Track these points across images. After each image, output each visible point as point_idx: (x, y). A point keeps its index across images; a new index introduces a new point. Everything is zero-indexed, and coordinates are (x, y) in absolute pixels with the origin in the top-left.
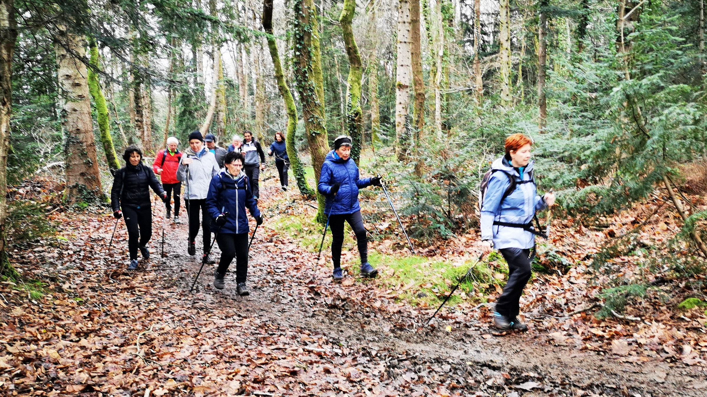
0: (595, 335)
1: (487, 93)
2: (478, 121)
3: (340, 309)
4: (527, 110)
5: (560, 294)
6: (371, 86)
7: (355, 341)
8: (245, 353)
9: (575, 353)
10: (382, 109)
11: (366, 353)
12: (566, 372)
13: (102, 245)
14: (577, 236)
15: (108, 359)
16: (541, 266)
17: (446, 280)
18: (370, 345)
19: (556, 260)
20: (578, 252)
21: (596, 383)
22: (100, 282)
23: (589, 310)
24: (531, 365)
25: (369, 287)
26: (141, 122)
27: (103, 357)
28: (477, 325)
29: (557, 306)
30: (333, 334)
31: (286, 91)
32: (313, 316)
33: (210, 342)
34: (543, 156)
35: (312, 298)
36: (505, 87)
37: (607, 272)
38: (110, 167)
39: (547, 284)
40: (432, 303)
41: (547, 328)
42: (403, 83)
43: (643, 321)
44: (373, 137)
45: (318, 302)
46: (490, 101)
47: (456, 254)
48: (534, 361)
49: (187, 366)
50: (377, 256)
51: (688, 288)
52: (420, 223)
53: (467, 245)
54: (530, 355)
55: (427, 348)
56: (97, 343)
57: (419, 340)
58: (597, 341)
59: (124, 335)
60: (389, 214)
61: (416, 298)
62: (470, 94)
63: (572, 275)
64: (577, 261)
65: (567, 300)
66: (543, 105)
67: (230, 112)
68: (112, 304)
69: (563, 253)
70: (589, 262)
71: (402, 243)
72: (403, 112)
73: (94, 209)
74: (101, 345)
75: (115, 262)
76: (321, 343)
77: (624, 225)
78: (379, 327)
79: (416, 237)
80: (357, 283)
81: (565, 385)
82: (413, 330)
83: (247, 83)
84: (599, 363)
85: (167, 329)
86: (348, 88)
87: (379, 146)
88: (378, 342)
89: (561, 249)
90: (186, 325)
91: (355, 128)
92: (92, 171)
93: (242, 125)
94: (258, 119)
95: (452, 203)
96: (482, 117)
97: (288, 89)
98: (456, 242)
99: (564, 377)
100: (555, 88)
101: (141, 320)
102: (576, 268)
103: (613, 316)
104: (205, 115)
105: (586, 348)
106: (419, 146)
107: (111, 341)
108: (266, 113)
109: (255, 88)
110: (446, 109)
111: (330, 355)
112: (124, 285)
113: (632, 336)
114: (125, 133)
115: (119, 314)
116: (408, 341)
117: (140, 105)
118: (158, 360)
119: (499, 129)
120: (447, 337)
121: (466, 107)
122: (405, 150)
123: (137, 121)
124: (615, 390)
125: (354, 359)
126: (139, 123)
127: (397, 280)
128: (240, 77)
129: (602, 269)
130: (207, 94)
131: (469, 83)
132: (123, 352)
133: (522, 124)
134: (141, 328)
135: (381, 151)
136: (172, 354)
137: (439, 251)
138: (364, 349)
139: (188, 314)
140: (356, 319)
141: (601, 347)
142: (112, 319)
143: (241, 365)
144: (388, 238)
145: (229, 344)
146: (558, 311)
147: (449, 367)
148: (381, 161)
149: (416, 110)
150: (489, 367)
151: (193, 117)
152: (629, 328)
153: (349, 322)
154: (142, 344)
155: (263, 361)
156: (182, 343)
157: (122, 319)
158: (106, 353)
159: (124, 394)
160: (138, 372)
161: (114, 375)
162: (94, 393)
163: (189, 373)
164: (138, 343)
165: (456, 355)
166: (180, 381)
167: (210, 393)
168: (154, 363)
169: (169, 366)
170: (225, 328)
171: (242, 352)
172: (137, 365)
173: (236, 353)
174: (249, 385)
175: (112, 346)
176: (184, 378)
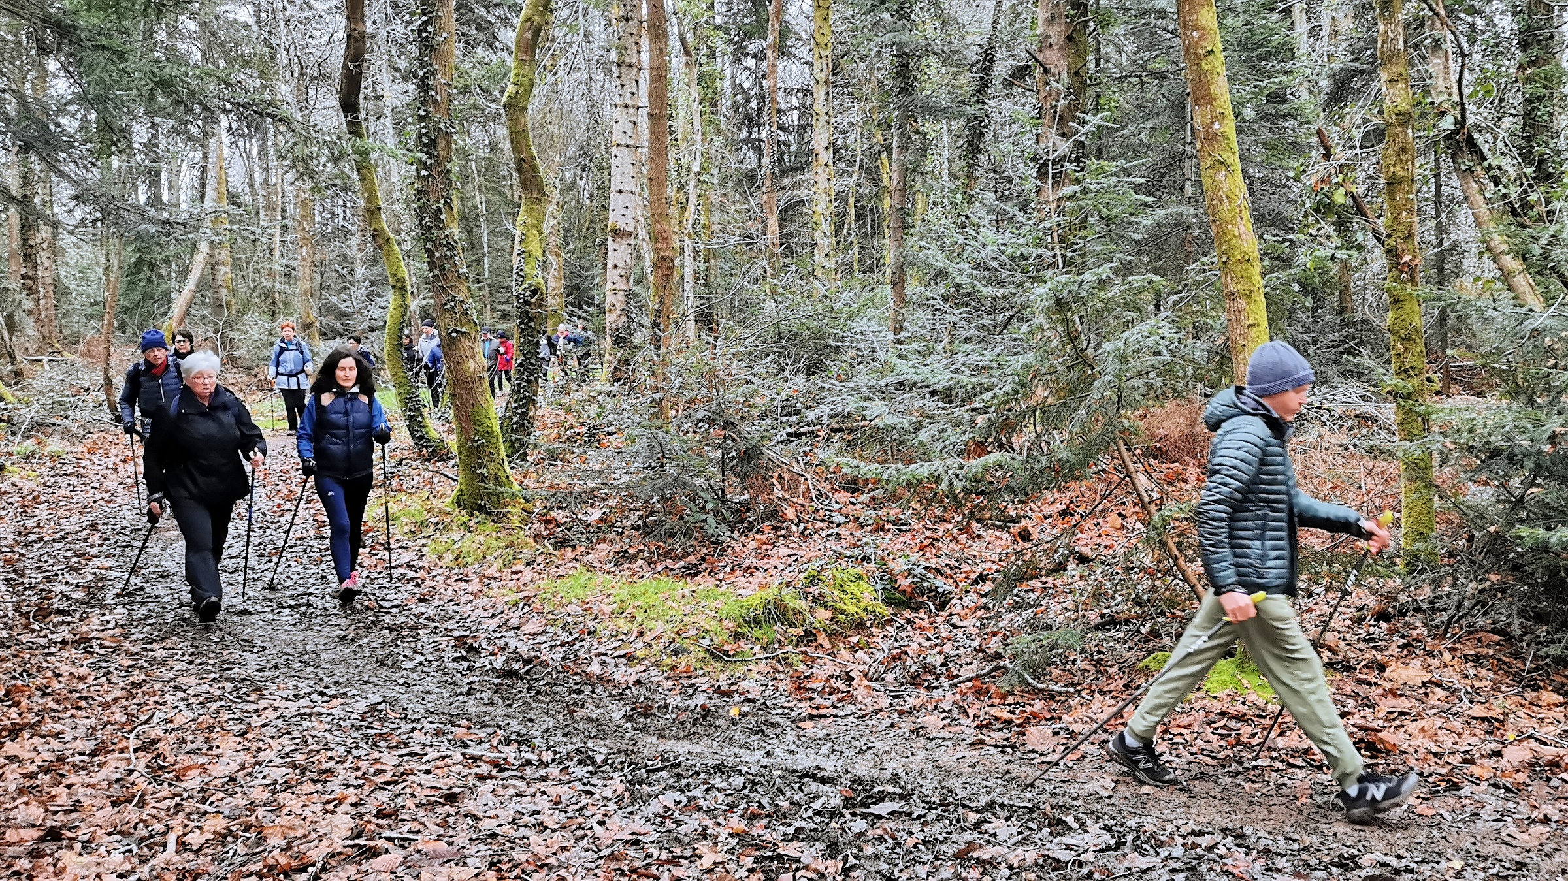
0: (997, 719)
2: (770, 305)
3: (522, 679)
5: (932, 648)
7: (559, 738)
8: (348, 765)
9: (962, 750)
12: (948, 783)
14: (963, 538)
16: (898, 595)
17: (725, 623)
18: (590, 744)
19: (925, 584)
20: (965, 568)
21: (999, 800)
22: (11, 629)
23: (985, 675)
24: (888, 774)
25: (576, 636)
27: (63, 776)
28: (786, 704)
29: (929, 669)
30: (515, 726)
32: (470, 692)
33: (275, 744)
35: (464, 658)
37: (1018, 607)
39: (909, 628)
40: (699, 665)
41: (913, 708)
43: (1079, 692)
45: (476, 665)
47: (738, 572)
48: (891, 767)
49: (237, 789)
50: (584, 577)
51: (1154, 633)
52: (666, 512)
53: (759, 555)
54: (884, 756)
55: (698, 749)
56: (39, 749)
57: (681, 734)
58: (1000, 730)
59: (92, 734)
61: (669, 656)
63: (954, 611)
64: (962, 584)
65: (946, 657)
68: (49, 674)
69: (938, 571)
70: (985, 587)
71: (632, 552)
74: (51, 754)
75: (32, 588)
76: (495, 742)
77: (1046, 518)
78: (601, 710)
79: (661, 538)
80: (551, 630)
81: (948, 805)
82: (668, 716)
84: (1004, 767)
88: (604, 739)
89: (934, 563)
90: (217, 713)
95: (729, 475)
98: (737, 549)
99: (945, 791)
102: (961, 599)
103: (1029, 684)
105: (981, 742)
107: (68, 746)
111: (517, 763)
112: (66, 635)
113: (1060, 718)
115: (71, 693)
116: (661, 736)
118: (178, 779)
120: (733, 727)
124: (1032, 810)
125: (564, 770)
127: (631, 622)
129: (1010, 600)
132: (99, 766)
136: (202, 768)
137: (705, 566)
138: (580, 752)
140: (557, 698)
141: (1006, 740)
142: (58, 702)
143: (346, 786)
144: (604, 542)
145: (312, 748)
146: (930, 678)
147: (742, 780)
150: (815, 778)
152: (1055, 705)
153: (542, 702)
154: (136, 750)
155: (388, 777)
156: (218, 747)
157: (79, 702)
158: (67, 768)
159: (124, 843)
160: (142, 803)
161: (95, 809)
162: (65, 842)
163: (245, 802)
164: (131, 749)
165: (753, 759)
166: (229, 817)
167: (297, 838)
168: (170, 785)
169: (202, 790)
170: (298, 718)
171: (342, 763)
172: (135, 789)
173: (331, 764)
174: (369, 822)
175: (73, 754)
176: (237, 812)
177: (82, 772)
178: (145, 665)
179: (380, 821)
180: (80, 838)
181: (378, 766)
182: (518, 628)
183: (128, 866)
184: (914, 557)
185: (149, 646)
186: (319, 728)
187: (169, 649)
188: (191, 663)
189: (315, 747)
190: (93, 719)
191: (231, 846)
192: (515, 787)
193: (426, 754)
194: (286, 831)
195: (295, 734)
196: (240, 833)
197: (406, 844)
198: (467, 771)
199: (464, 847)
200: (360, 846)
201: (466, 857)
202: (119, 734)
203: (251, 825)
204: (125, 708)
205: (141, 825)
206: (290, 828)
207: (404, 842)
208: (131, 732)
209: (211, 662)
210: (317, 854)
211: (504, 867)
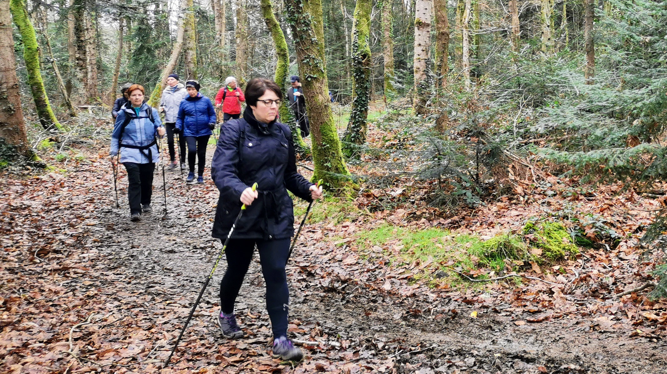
0: (647, 319)
1: (524, 37)
2: (514, 68)
3: (339, 293)
4: (572, 58)
5: (607, 273)
6: (384, 23)
7: (357, 331)
8: (213, 349)
9: (623, 340)
10: (396, 52)
11: (371, 345)
12: (612, 363)
13: (27, 215)
14: (629, 204)
15: (29, 359)
16: (585, 240)
17: (472, 257)
18: (376, 336)
19: (603, 233)
20: (629, 223)
22: (22, 262)
23: (640, 290)
24: (572, 356)
25: (377, 266)
26: (84, 60)
27: (22, 357)
28: (509, 309)
29: (604, 287)
30: (330, 324)
31: (275, 25)
32: (305, 301)
33: (168, 336)
34: (590, 111)
35: (304, 280)
36: (547, 30)
38: (40, 117)
39: (592, 260)
40: (453, 284)
41: (591, 312)
42: (423, 20)
44: (385, 85)
45: (311, 284)
46: (528, 45)
47: (484, 226)
48: (575, 351)
49: (136, 366)
50: (387, 229)
52: (441, 189)
53: (499, 215)
54: (571, 344)
55: (448, 339)
56: (14, 339)
57: (437, 329)
58: (649, 326)
59: (52, 329)
60: (403, 177)
61: (435, 278)
62: (505, 36)
63: (621, 249)
64: (627, 233)
65: (616, 279)
66: (590, 52)
67: (202, 51)
68: (37, 290)
69: (612, 225)
70: (641, 235)
71: (418, 213)
72: (423, 56)
73: (16, 169)
74: (19, 342)
75: (43, 236)
76: (313, 334)
78: (387, 313)
79: (437, 205)
80: (362, 262)
82: (430, 317)
83: (225, 15)
84: (651, 352)
85: (111, 319)
86: (354, 24)
87: (393, 97)
88: (386, 332)
89: (609, 219)
90: (137, 315)
91: (362, 73)
92: (14, 120)
93: (218, 68)
94: (238, 61)
95: (481, 165)
96: (519, 64)
97: (278, 23)
98: (485, 212)
99: (610, 368)
100: (605, 32)
101: (76, 309)
102: (626, 242)
104: (169, 54)
105: (636, 335)
106: (441, 96)
107: (34, 337)
108: (250, 53)
109: (235, 22)
110: (475, 54)
111: (326, 348)
112: (54, 265)
114: (62, 75)
115: (47, 302)
116: (423, 330)
117: (82, 39)
118: (98, 359)
119: (539, 79)
120: (472, 324)
121: (500, 52)
122: (424, 101)
123: (78, 59)
125: (356, 353)
126: (81, 62)
127: (412, 256)
128: (216, 8)
130: (172, 27)
131: (503, 23)
132: (50, 350)
133: (565, 72)
134: (75, 319)
135: (396, 102)
136: (117, 351)
137: (464, 222)
138: (368, 341)
139: (140, 302)
140: (360, 305)
141: (653, 333)
142: (37, 308)
143: (209, 364)
144: (402, 207)
145: (192, 338)
146: (604, 292)
147: (473, 360)
148: (395, 114)
149: (438, 53)
150: (522, 358)
151: (153, 56)
153: (350, 308)
154: (76, 340)
156: (130, 337)
157: (50, 308)
158: (27, 351)
164: (70, 338)
165: (483, 345)
168: (92, 363)
169: (113, 367)
172: (69, 365)
173: (202, 349)
175: (35, 342)
178: (99, 284)
182: (341, 261)
184: (596, 216)
185: (105, 273)
186: (201, 325)
187: (118, 274)
188: (129, 283)
189: (195, 337)
190: (55, 319)
204: (79, 312)
209: (142, 282)
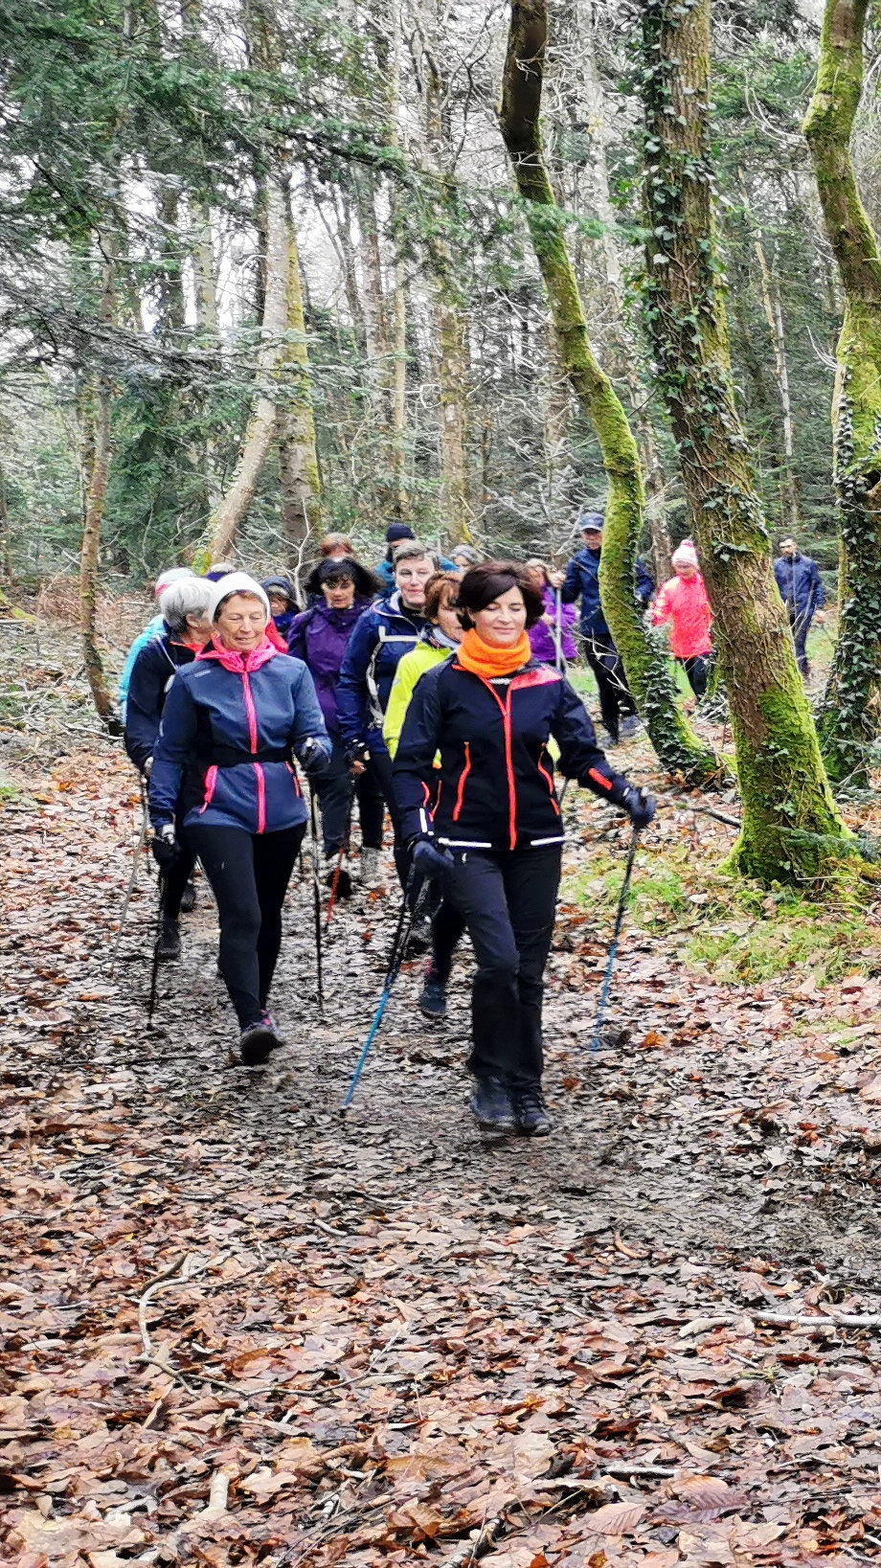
15: (37, 1380)
27: (17, 1375)
33: (408, 1309)
49: (340, 1391)
59: (71, 1298)
76: (813, 1296)
85: (232, 1270)
86: (838, 381)
90: (301, 1255)
101: (119, 1243)
107: (29, 1321)
118: (229, 1376)
132: (83, 1356)
136: (275, 1354)
145: (477, 1314)
154: (151, 1327)
155: (617, 1364)
156: (303, 1317)
157: (50, 1242)
158: (25, 1361)
159: (132, 1494)
160: (164, 1422)
161: (76, 1434)
162: (22, 1496)
163: (353, 1416)
164: (143, 1324)
166: (324, 1443)
167: (450, 1478)
168: (216, 1387)
169: (275, 1396)
170: (452, 1263)
171: (534, 1340)
172: (151, 1395)
173: (512, 1344)
174: (584, 1446)
175: (37, 1337)
176: (340, 1435)
177: (52, 1369)
178: (169, 1171)
179: (604, 1444)
180: (50, 1488)
181: (599, 1345)
182: (856, 1091)
183: (138, 1537)
185: (174, 1138)
186: (491, 1277)
187: (213, 1142)
188: (252, 1167)
189: (483, 1313)
190: (73, 1273)
191: (329, 1494)
192: (851, 1377)
193: (688, 1321)
194: (430, 1465)
195: (445, 1292)
196: (345, 1472)
197: (651, 1485)
198: (762, 1351)
199: (757, 1488)
200: (565, 1490)
201: (761, 1505)
202: (121, 1297)
203: (366, 1457)
204: (133, 1251)
205: (162, 1462)
206: (437, 1460)
207: (646, 1481)
208: (142, 1293)
209: (291, 1164)
210: (488, 1504)
211: (831, 1521)
